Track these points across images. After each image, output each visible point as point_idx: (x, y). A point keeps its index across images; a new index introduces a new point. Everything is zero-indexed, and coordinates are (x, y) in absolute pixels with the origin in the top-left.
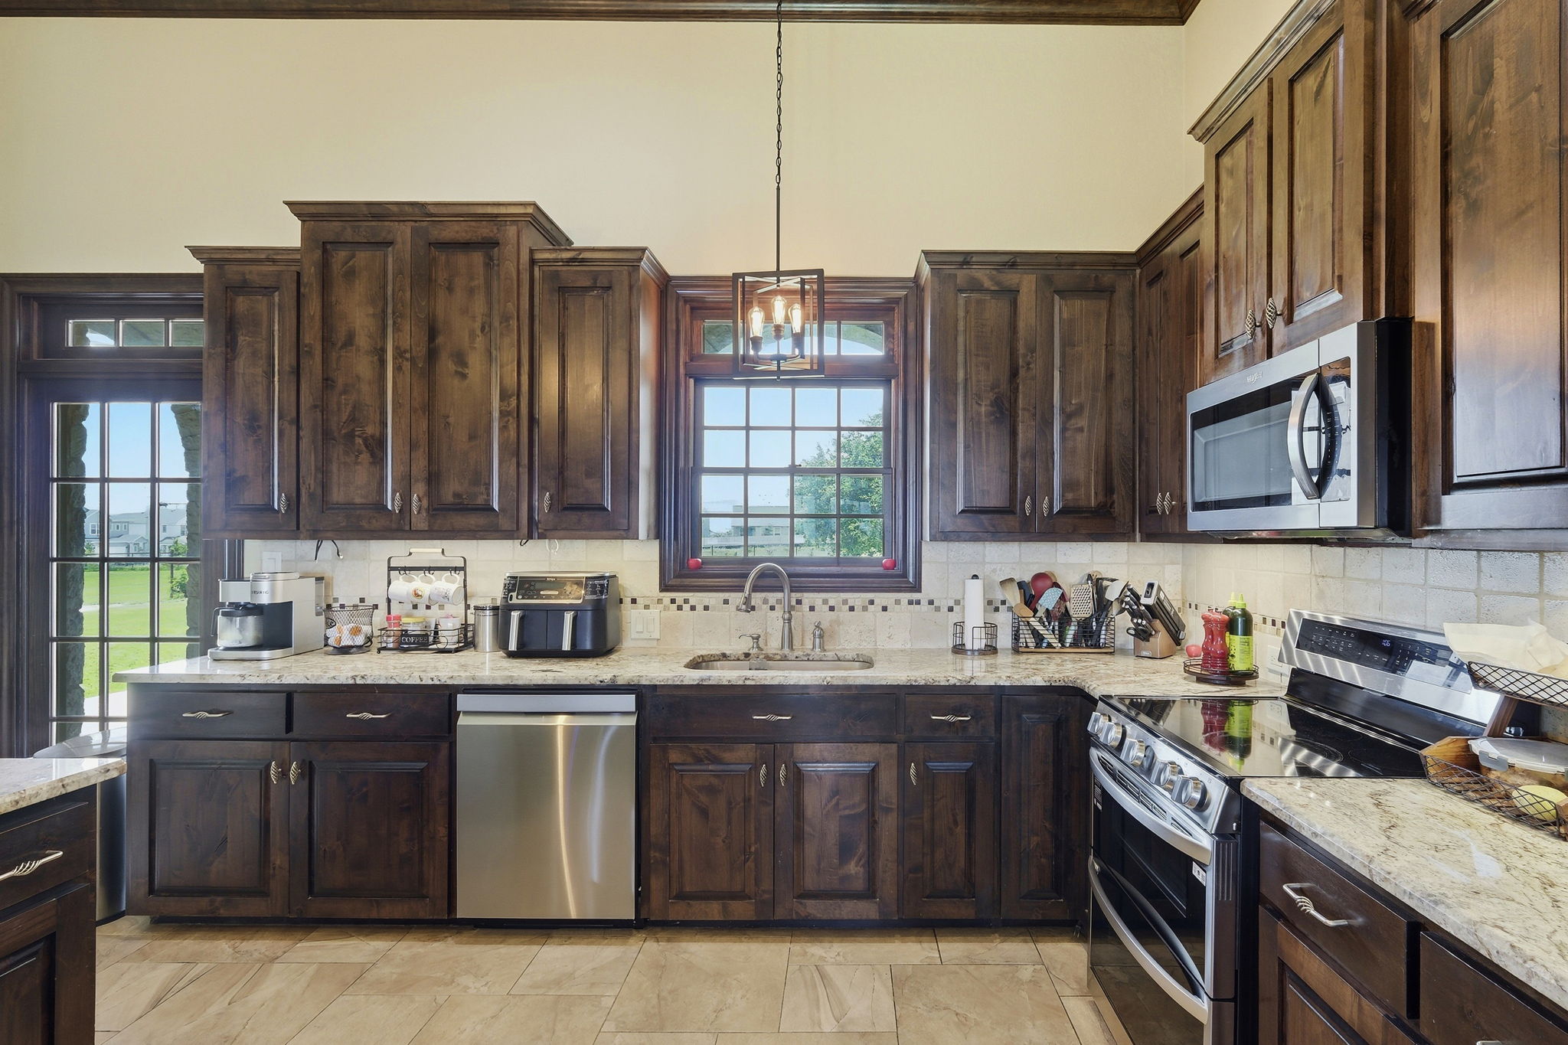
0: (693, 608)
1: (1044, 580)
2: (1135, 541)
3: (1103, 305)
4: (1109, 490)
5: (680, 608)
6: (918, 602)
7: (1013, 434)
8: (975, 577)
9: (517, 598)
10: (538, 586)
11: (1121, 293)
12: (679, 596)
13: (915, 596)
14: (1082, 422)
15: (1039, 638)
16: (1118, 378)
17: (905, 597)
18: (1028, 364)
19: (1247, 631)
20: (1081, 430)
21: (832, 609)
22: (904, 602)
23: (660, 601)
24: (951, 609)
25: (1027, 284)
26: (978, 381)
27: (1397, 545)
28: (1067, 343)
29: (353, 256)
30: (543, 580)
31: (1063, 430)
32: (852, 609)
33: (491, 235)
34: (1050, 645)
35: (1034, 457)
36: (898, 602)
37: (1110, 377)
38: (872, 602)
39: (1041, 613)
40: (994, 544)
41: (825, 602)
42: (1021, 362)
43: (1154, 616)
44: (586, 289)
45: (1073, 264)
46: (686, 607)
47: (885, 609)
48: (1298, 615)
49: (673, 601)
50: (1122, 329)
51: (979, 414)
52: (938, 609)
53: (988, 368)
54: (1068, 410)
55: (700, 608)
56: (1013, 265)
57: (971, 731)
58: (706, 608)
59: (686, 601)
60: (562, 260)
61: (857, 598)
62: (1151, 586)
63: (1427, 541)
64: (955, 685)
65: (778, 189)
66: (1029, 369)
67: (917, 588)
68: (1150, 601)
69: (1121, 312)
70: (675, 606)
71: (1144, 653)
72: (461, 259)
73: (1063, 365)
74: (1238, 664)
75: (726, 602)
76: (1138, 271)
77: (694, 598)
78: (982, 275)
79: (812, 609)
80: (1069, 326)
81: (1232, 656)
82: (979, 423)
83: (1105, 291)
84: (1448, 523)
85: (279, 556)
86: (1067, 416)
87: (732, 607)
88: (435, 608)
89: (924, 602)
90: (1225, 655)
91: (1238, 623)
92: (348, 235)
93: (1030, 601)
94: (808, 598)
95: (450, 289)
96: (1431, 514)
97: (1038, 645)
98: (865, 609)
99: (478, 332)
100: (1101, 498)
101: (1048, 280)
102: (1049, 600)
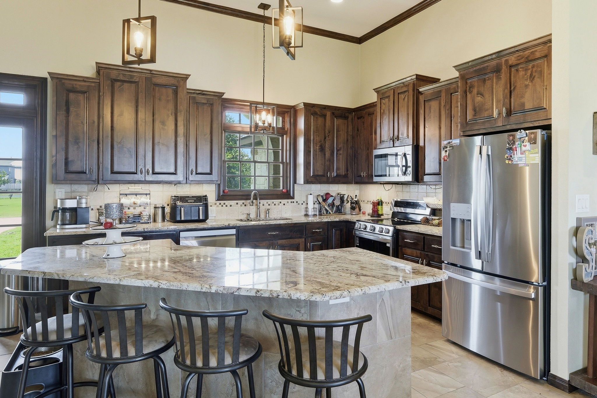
0: (227, 206)
1: (328, 195)
2: (353, 184)
3: (346, 121)
4: (347, 171)
5: (222, 206)
6: (293, 202)
7: (325, 155)
8: (311, 194)
9: (180, 203)
10: (187, 199)
11: (350, 119)
12: (222, 202)
13: (292, 200)
14: (341, 152)
15: (327, 211)
16: (349, 141)
17: (290, 201)
18: (329, 136)
19: (382, 205)
20: (341, 154)
21: (269, 205)
22: (290, 202)
23: (216, 204)
24: (302, 204)
25: (328, 114)
26: (317, 140)
27: (413, 184)
28: (338, 131)
29: (123, 85)
30: (188, 197)
31: (337, 154)
32: (275, 205)
33: (175, 83)
34: (330, 213)
35: (330, 161)
36: (288, 202)
37: (347, 140)
38: (280, 203)
39: (327, 204)
40: (314, 185)
41: (267, 203)
42: (327, 136)
43: (357, 204)
44: (204, 104)
45: (339, 110)
46: (224, 206)
47: (284, 204)
48: (393, 200)
49: (220, 204)
50: (350, 128)
51: (317, 149)
52: (299, 204)
53: (319, 136)
54: (338, 149)
55: (229, 206)
56: (325, 108)
57: (322, 233)
58: (231, 206)
59: (224, 204)
60: (196, 93)
61: (276, 201)
62: (356, 196)
63: (421, 183)
64: (318, 222)
65: (264, 79)
66: (329, 137)
67: (293, 198)
68: (356, 199)
69: (350, 123)
70: (220, 206)
71: (354, 214)
72: (164, 90)
73: (337, 137)
74: (380, 213)
75: (237, 204)
76: (354, 113)
77: (227, 202)
78: (317, 110)
79: (263, 205)
80: (338, 126)
81: (379, 211)
82: (317, 151)
83: (346, 118)
84: (425, 180)
85: (63, 191)
86: (338, 151)
87: (239, 205)
88: (132, 208)
89: (295, 202)
90: (378, 211)
91: (380, 203)
92: (121, 78)
93: (325, 200)
94: (262, 201)
95: (160, 99)
96: (422, 179)
97: (327, 213)
98: (279, 205)
99: (170, 115)
100: (345, 173)
101: (333, 113)
102: (330, 200)
